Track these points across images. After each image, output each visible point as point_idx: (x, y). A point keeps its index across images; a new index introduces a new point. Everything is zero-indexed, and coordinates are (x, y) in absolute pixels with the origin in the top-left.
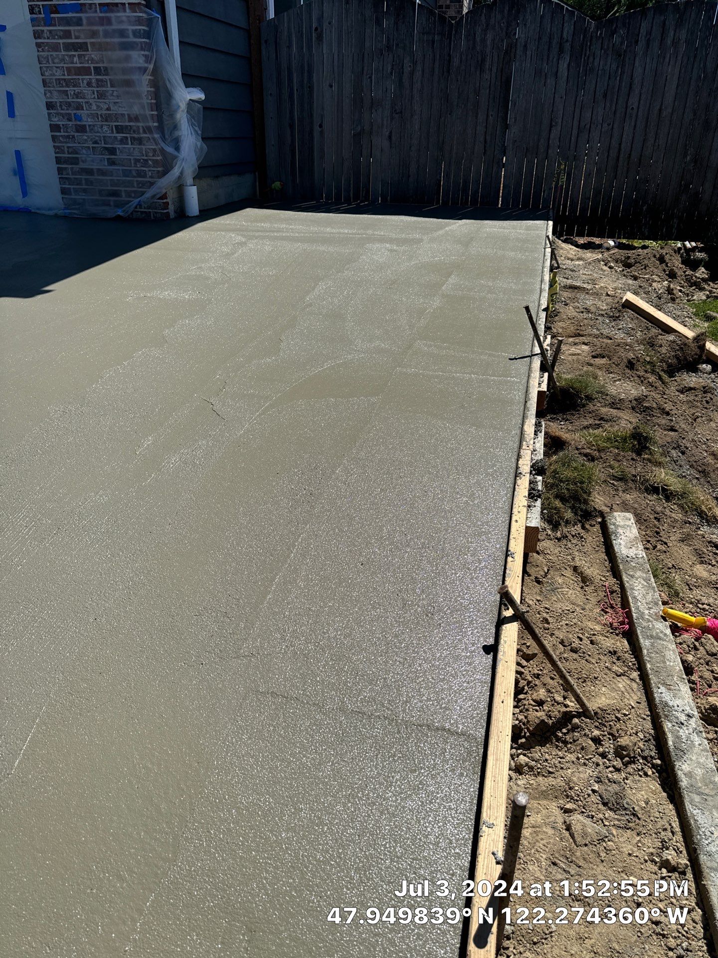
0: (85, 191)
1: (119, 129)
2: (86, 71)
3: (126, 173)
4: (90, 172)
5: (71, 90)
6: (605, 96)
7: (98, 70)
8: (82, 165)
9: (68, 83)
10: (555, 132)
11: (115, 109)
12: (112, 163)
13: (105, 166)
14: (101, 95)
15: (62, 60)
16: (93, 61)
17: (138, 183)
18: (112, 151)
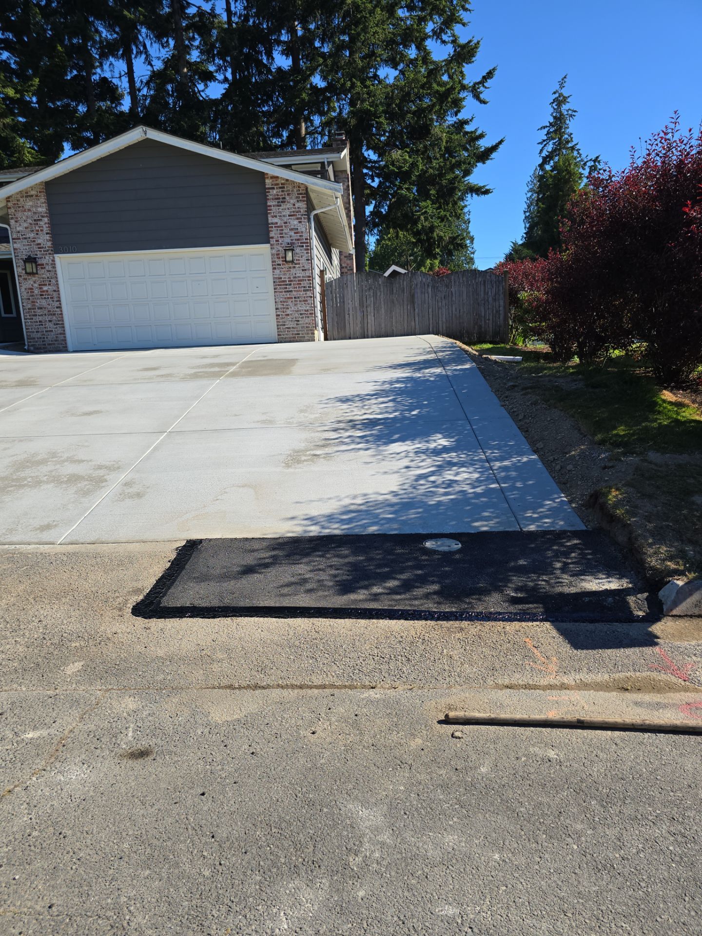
2: (292, 298)
4: (288, 328)
6: (444, 298)
7: (295, 298)
9: (284, 302)
11: (300, 308)
12: (297, 324)
13: (295, 326)
14: (295, 305)
15: (283, 296)
16: (294, 295)
18: (298, 321)
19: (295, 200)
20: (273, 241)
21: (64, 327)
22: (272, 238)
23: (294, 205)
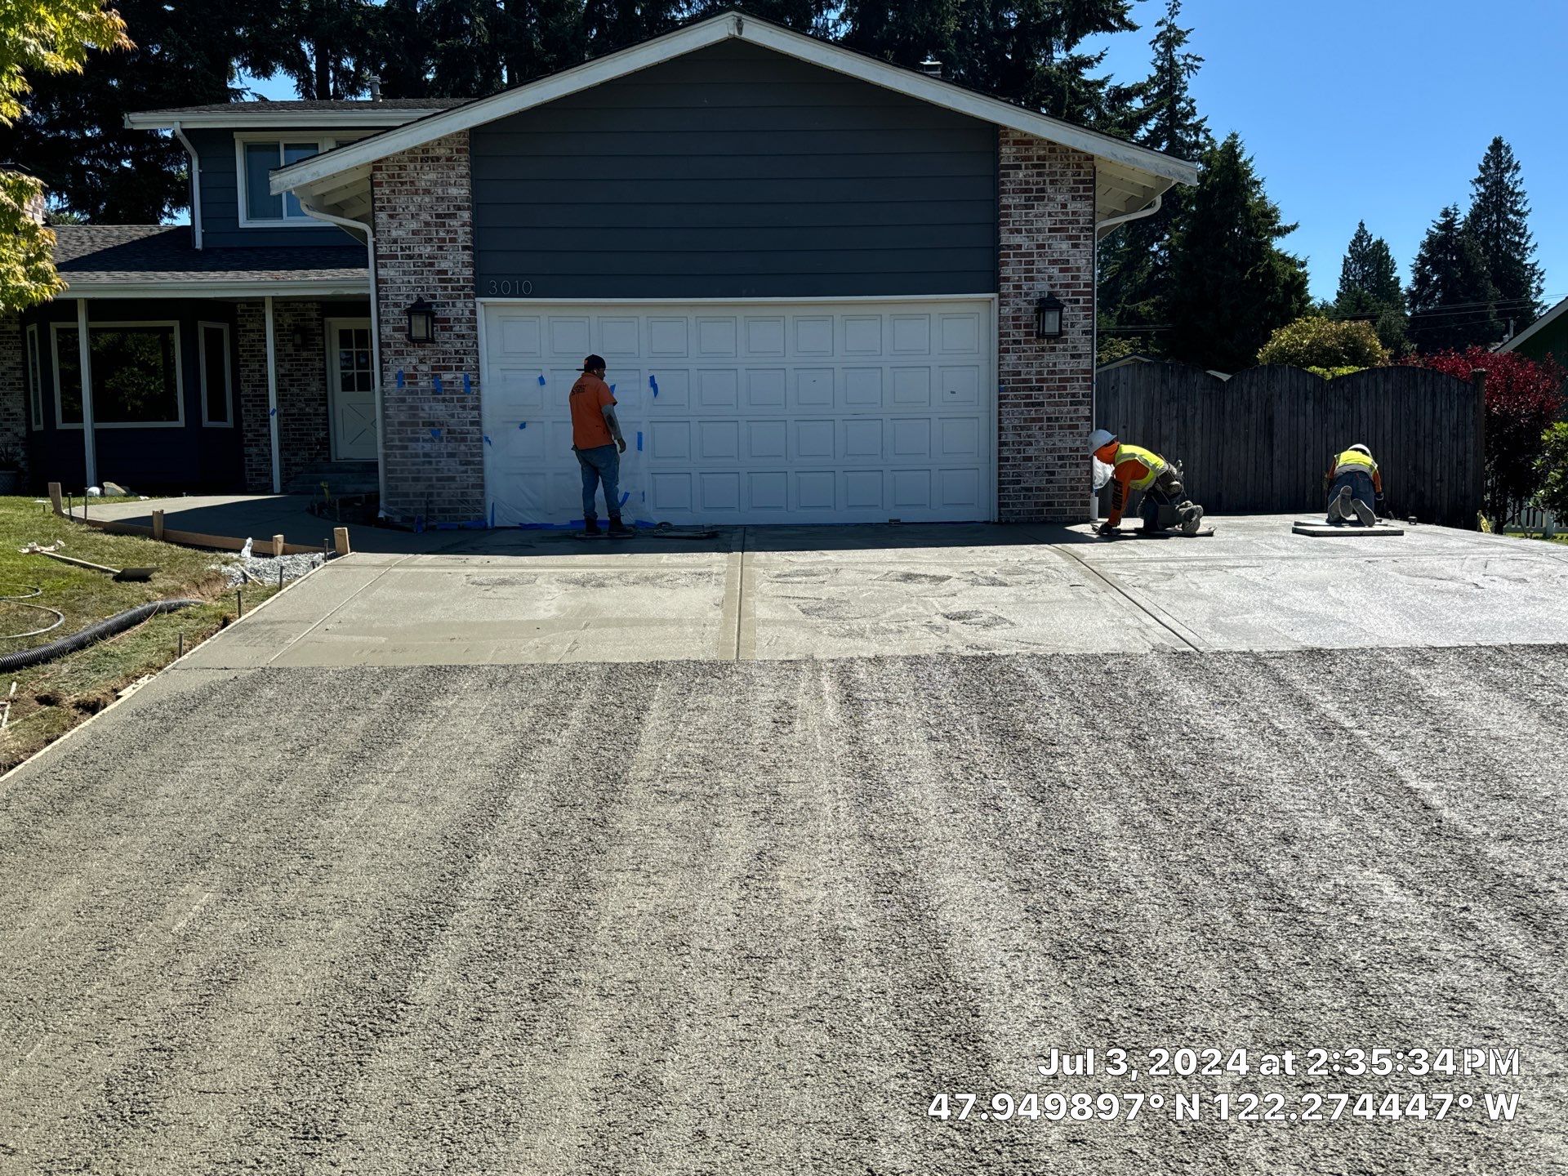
0: (1022, 504)
1: (1060, 458)
2: (1041, 420)
3: (1060, 489)
4: (1029, 489)
5: (1023, 433)
6: (1343, 427)
7: (1049, 419)
8: (1023, 485)
9: (1022, 428)
10: (1309, 453)
11: (1059, 444)
12: (1049, 481)
13: (1044, 484)
14: (1049, 436)
15: (1022, 413)
16: (1047, 413)
17: (1071, 495)
18: (1053, 474)
19: (1068, 196)
20: (1007, 288)
21: (481, 471)
22: (1007, 279)
23: (1064, 206)
